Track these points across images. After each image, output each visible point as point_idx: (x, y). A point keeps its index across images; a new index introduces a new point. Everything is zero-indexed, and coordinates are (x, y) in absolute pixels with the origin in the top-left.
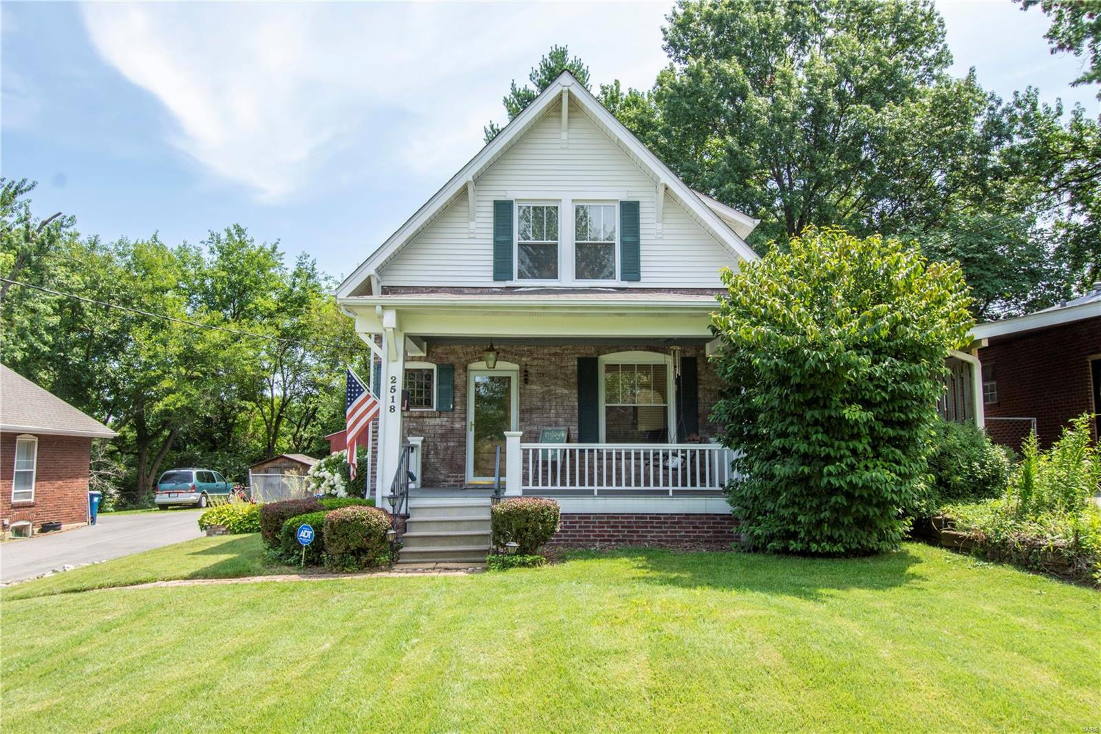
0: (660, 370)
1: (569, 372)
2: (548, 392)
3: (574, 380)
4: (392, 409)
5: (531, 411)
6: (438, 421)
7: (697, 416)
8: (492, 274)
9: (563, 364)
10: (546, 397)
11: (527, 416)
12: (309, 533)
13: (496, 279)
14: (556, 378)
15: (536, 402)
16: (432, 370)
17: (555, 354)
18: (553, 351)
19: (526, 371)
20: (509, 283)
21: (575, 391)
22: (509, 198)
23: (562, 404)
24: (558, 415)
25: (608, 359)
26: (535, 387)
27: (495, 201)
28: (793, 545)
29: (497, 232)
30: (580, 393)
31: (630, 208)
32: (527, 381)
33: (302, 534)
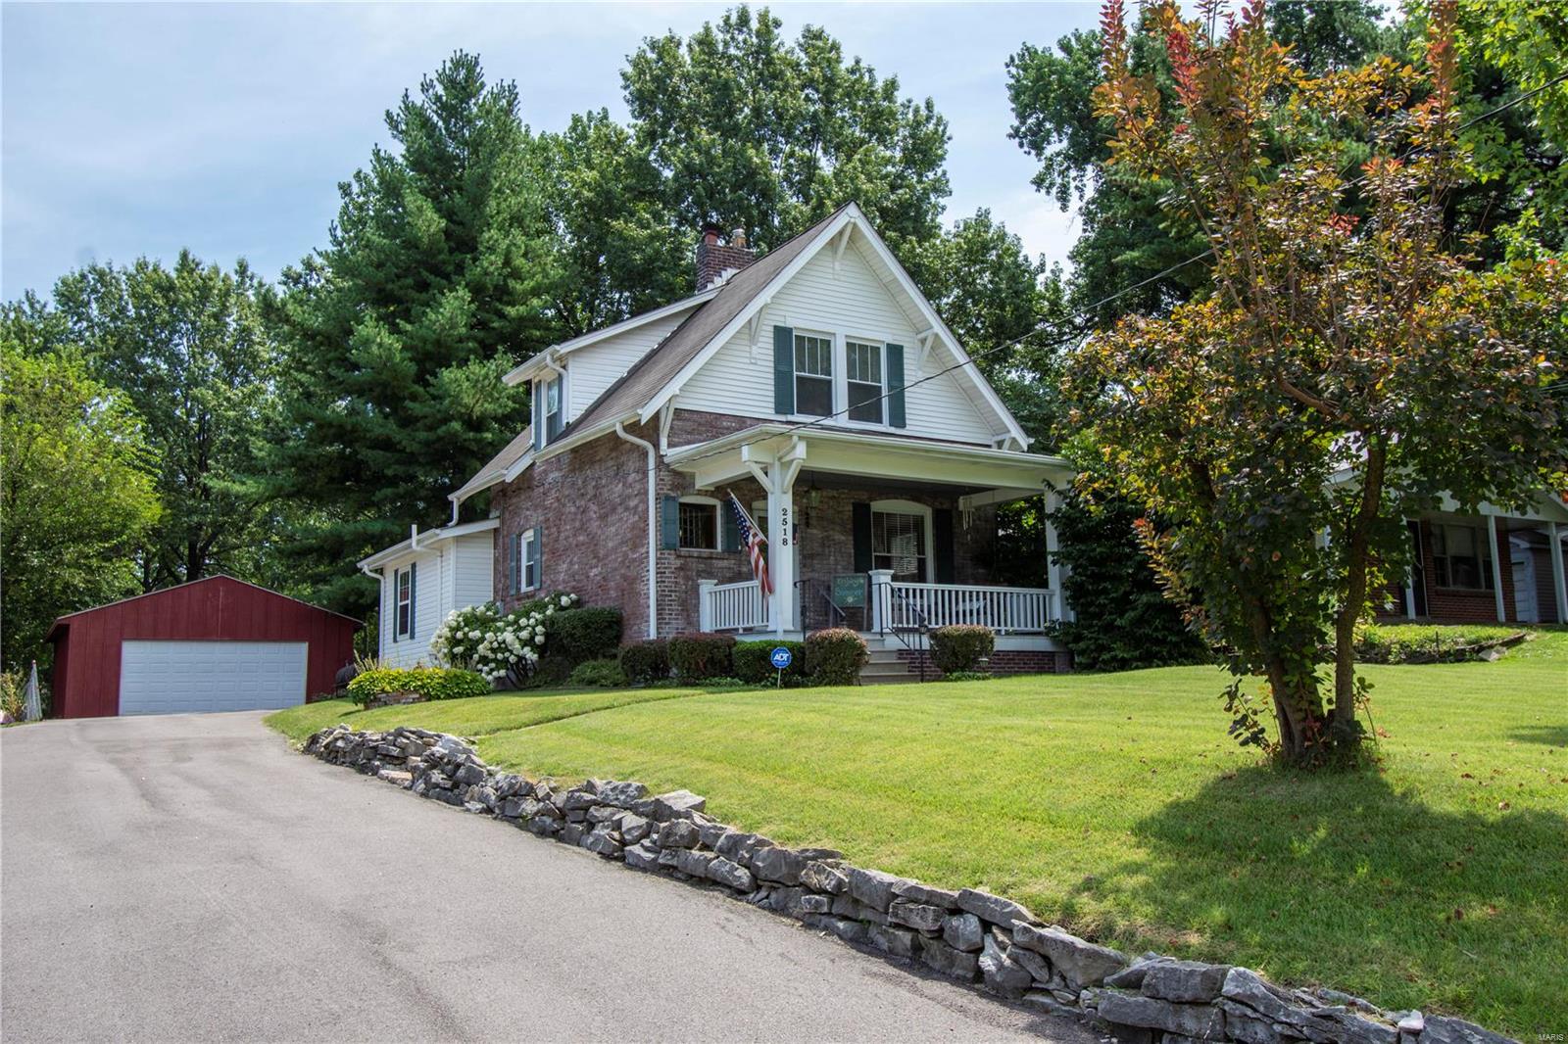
0: (918, 523)
1: (845, 517)
2: (828, 537)
3: (850, 526)
4: (785, 542)
5: (812, 556)
6: (725, 563)
7: (953, 568)
8: (772, 405)
9: (840, 509)
10: (825, 542)
11: (809, 561)
12: (785, 656)
13: (778, 412)
14: (833, 523)
15: (816, 548)
16: (714, 507)
17: (832, 498)
18: (830, 494)
19: (807, 514)
20: (790, 418)
21: (851, 538)
22: (789, 324)
23: (840, 551)
24: (836, 563)
25: (879, 506)
26: (815, 531)
27: (775, 327)
29: (777, 362)
30: (855, 540)
31: (896, 352)
32: (808, 525)
33: (777, 657)
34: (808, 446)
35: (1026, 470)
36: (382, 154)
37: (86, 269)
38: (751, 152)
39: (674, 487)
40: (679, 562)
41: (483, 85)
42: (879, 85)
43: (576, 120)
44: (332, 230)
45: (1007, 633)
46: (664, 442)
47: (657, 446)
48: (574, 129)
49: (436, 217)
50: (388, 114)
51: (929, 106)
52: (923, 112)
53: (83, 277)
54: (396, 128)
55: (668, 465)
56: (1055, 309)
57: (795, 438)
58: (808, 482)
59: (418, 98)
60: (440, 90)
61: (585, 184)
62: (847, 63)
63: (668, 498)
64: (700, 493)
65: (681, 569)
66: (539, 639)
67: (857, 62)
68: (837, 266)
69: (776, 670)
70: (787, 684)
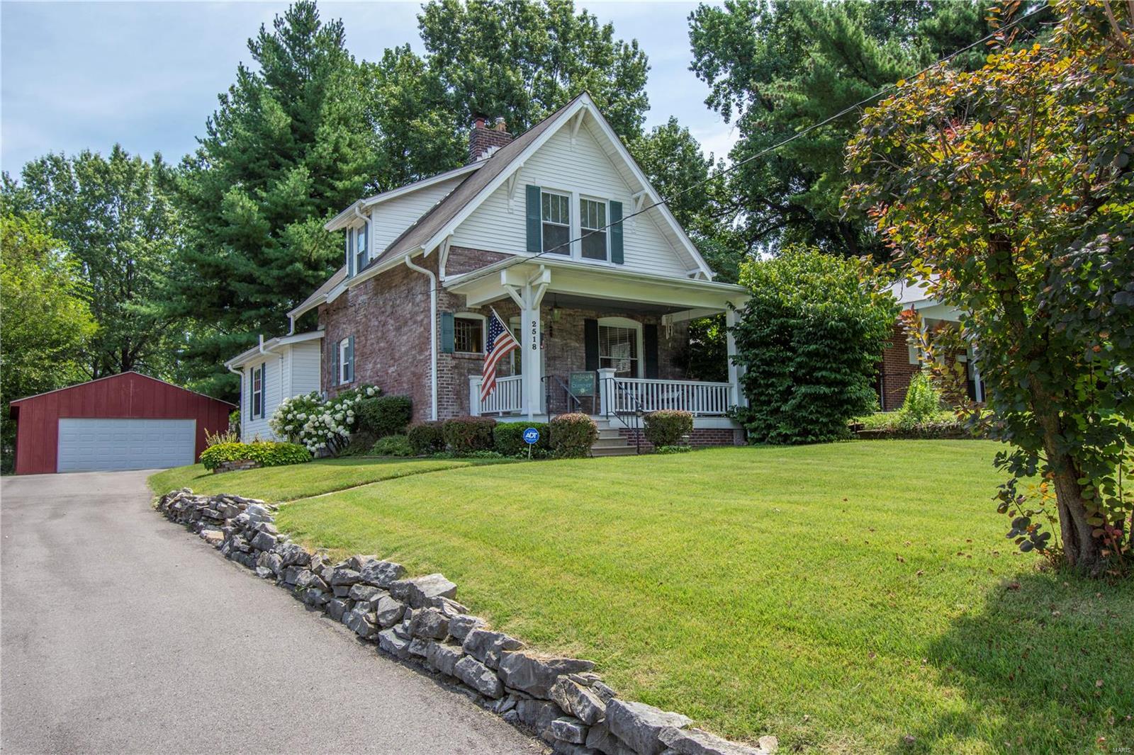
0: (633, 334)
1: (579, 330)
2: (566, 344)
3: (582, 336)
4: (534, 347)
5: (554, 358)
7: (657, 367)
8: (525, 245)
9: (575, 324)
10: (564, 348)
11: (552, 362)
12: (535, 434)
13: (529, 250)
14: (570, 334)
15: (558, 352)
16: (481, 321)
17: (570, 315)
18: (568, 313)
19: (551, 327)
21: (583, 345)
22: (537, 184)
23: (575, 355)
24: (572, 364)
25: (604, 321)
26: (556, 340)
27: (527, 186)
28: (811, 438)
29: (528, 212)
30: (586, 347)
31: (617, 207)
32: (551, 335)
33: (528, 435)
34: (553, 273)
35: (714, 294)
36: (245, 69)
37: (46, 157)
38: (510, 73)
39: (450, 306)
40: (454, 362)
41: (319, 23)
42: (600, 29)
43: (388, 52)
44: (209, 123)
45: (699, 415)
46: (442, 271)
47: (437, 274)
48: (386, 59)
49: (284, 115)
50: (250, 42)
51: (635, 45)
52: (631, 49)
53: (43, 162)
54: (255, 51)
55: (445, 289)
56: (720, 192)
57: (542, 267)
58: (552, 302)
59: (271, 30)
60: (287, 25)
61: (392, 95)
62: (577, 13)
63: (445, 314)
64: (470, 310)
65: (456, 367)
66: (350, 420)
67: (585, 12)
68: (574, 141)
69: (526, 445)
70: (536, 457)
